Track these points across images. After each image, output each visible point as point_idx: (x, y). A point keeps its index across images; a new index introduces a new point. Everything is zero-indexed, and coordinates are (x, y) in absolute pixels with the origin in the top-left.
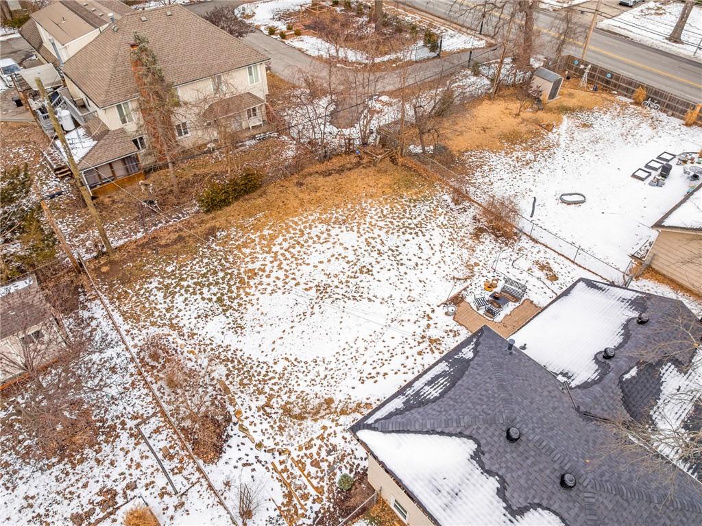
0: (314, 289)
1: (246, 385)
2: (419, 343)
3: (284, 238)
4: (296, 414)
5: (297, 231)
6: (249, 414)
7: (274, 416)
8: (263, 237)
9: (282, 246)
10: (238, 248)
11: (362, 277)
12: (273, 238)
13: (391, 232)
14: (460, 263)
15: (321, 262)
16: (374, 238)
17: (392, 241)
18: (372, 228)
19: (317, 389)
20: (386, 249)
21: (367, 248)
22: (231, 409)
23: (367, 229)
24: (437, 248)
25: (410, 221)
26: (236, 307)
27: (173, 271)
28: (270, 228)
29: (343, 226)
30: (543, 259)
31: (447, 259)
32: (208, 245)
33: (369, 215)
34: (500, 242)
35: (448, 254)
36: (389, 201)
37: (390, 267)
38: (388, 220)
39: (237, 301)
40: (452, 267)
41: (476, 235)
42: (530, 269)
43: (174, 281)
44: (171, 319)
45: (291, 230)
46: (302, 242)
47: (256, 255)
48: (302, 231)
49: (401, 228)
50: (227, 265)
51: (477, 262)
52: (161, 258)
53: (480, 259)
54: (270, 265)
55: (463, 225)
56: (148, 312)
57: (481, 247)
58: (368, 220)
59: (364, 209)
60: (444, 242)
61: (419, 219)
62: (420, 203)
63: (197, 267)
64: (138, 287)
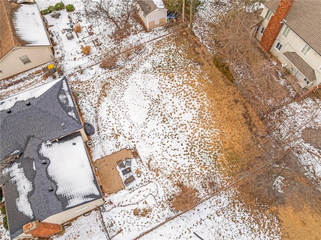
0: (158, 98)
1: (122, 74)
2: (118, 131)
3: (192, 89)
4: (105, 86)
5: (195, 95)
6: (110, 74)
7: (107, 80)
8: (194, 81)
9: (186, 88)
10: (188, 73)
11: (161, 118)
12: (192, 86)
13: (189, 138)
14: (161, 167)
15: (173, 103)
16: (186, 128)
17: (183, 137)
18: (194, 129)
19: (112, 93)
20: (177, 132)
21: (179, 124)
22: (114, 70)
23: (193, 127)
24: (174, 158)
25: (197, 150)
26: (155, 71)
27: (178, 52)
28: (199, 85)
29: (197, 116)
30: (152, 216)
31: (165, 161)
32: (192, 63)
33: (205, 130)
34: (172, 197)
35: (169, 163)
36: (216, 144)
37: (164, 132)
38: (199, 139)
39: (158, 72)
40: (159, 162)
41: (180, 185)
42: (146, 203)
43: (173, 53)
44: (155, 53)
45: (197, 93)
46: (188, 97)
47: (182, 79)
48: (195, 97)
49: (192, 144)
50: (178, 69)
51: (159, 176)
52: (187, 48)
53: (161, 178)
54: (175, 83)
55: (190, 180)
56: (160, 47)
57: (170, 184)
58: (201, 129)
59: (210, 129)
60: (178, 164)
61: (198, 156)
62: (213, 161)
63: (179, 59)
64: (172, 43)
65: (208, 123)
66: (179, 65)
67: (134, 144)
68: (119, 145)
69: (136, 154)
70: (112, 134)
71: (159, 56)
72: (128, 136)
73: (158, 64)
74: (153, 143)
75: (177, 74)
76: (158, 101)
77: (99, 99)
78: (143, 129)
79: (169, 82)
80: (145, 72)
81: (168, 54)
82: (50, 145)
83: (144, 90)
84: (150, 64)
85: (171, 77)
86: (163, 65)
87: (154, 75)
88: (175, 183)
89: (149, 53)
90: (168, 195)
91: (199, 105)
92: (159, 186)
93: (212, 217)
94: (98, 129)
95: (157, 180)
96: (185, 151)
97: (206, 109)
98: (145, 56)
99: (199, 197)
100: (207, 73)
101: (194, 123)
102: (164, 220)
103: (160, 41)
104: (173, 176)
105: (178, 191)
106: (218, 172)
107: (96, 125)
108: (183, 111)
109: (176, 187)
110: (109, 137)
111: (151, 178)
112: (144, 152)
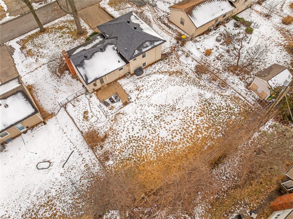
0: (176, 109)
1: (194, 80)
2: (142, 89)
3: (192, 133)
4: (178, 73)
5: (186, 137)
6: (191, 73)
7: (184, 72)
8: (202, 133)
9: (192, 128)
10: (210, 127)
11: (159, 114)
12: (196, 133)
13: (144, 137)
14: (118, 122)
15: (175, 120)
16: (152, 133)
17: (144, 132)
18: (152, 140)
19: (173, 78)
20: (148, 128)
21: (155, 128)
22: (196, 74)
23: (155, 139)
24: (126, 129)
25: (134, 144)
26: (203, 101)
27: (232, 116)
28: (199, 138)
29: (166, 140)
30: (84, 122)
31: (123, 123)
32: (223, 129)
33: (153, 148)
34: (97, 133)
35: (122, 126)
36: (142, 159)
37: (147, 119)
38: (144, 145)
39: (204, 103)
40: (122, 119)
41: (106, 137)
42: (92, 117)
43: (229, 111)
44: (223, 97)
45: (189, 137)
46: (183, 130)
47: (202, 123)
48: (184, 137)
49: (139, 140)
50: (212, 118)
51: (111, 122)
52: (240, 122)
53: (110, 123)
54: (195, 118)
55: (110, 143)
56: (233, 100)
57: (106, 130)
58: (154, 145)
59: (155, 153)
60: (122, 132)
61: (129, 146)
62: (126, 158)
63: (223, 118)
64: (241, 109)
65: (161, 150)
66: (217, 119)
67: (134, 101)
68: (131, 93)
69: (125, 104)
70: (139, 86)
71: (222, 102)
72: (139, 96)
73: (212, 102)
74: (137, 113)
75: (206, 118)
76: (174, 109)
77: (166, 72)
78: (147, 104)
79: (195, 114)
80: (200, 95)
81: (226, 108)
82: (114, 49)
83: (181, 98)
84: (210, 96)
85: (201, 115)
86: (212, 106)
87: (199, 102)
88: (107, 133)
89: (222, 93)
90: (98, 129)
91: (177, 141)
92: (104, 123)
93: (83, 162)
94: (140, 78)
95: (109, 121)
96: (132, 136)
97: (174, 147)
98: (218, 91)
99: (98, 151)
100: (215, 144)
101: (159, 139)
102: (81, 130)
103: (240, 99)
104: (113, 131)
105: (101, 136)
106: (118, 162)
107: (144, 75)
108: (168, 129)
109: (105, 134)
110: (136, 85)
111: (109, 116)
112: (128, 109)
